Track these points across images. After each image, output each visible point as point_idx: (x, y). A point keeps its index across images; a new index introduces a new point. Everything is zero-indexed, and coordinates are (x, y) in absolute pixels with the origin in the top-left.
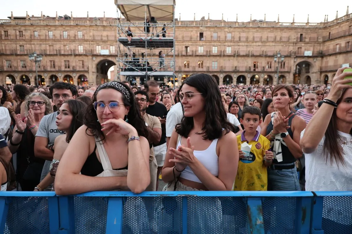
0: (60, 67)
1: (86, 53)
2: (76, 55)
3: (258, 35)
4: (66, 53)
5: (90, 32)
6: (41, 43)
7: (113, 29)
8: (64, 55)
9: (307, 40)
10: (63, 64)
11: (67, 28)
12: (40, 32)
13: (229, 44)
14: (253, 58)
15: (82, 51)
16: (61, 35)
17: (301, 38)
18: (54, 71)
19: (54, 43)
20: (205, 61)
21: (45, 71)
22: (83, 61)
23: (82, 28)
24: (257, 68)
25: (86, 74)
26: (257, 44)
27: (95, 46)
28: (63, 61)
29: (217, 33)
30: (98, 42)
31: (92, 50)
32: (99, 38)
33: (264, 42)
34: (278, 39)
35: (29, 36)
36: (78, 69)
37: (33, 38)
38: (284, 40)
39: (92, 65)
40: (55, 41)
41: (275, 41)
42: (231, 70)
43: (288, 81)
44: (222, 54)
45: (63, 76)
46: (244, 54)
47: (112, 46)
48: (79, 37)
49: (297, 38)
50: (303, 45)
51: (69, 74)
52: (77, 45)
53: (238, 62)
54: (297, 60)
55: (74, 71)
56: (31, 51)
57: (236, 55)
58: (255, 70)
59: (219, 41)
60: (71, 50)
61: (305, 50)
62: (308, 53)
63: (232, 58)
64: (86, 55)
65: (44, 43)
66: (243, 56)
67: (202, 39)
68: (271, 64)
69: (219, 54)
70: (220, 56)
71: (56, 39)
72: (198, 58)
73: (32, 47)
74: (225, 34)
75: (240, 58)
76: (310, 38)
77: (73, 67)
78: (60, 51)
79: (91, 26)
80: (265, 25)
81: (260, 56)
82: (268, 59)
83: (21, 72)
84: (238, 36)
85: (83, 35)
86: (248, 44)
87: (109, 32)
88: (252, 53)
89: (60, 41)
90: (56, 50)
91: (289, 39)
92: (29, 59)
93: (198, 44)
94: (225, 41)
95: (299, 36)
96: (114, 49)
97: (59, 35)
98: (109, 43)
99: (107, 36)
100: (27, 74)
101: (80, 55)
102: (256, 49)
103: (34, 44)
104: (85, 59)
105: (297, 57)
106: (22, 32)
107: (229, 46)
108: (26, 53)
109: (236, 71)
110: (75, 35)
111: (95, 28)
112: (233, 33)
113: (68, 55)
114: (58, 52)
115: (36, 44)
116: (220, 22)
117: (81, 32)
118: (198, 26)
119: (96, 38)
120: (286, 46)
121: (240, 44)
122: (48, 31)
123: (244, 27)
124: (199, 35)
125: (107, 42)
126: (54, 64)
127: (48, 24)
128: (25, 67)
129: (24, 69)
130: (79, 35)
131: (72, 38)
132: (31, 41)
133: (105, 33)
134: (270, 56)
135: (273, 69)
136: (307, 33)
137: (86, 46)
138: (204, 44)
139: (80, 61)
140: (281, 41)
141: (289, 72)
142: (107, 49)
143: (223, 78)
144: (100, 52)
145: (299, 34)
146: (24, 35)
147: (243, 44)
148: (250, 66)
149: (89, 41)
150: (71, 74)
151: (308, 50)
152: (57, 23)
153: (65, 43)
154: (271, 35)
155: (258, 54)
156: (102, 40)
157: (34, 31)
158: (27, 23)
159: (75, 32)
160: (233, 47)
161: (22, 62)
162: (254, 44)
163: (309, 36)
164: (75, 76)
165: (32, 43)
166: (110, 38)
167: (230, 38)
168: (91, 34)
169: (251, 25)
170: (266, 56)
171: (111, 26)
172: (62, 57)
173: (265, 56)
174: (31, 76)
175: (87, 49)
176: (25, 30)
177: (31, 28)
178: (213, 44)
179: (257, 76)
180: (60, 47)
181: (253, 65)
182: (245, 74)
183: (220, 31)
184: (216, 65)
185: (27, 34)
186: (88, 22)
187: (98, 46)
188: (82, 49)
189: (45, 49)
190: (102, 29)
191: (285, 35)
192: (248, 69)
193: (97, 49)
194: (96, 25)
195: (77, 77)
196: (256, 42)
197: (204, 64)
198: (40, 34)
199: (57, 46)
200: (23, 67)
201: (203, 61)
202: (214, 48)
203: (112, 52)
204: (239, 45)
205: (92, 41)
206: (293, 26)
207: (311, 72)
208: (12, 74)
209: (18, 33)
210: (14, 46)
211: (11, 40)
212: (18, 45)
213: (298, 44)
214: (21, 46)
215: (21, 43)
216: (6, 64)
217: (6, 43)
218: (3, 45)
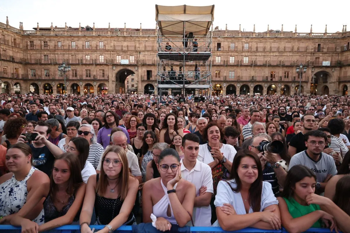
0: (82, 76)
1: (107, 63)
2: (97, 65)
3: (275, 45)
4: (88, 63)
5: (111, 42)
6: (64, 53)
7: (133, 39)
8: (86, 65)
9: (325, 50)
10: (84, 73)
11: (89, 39)
12: (64, 42)
13: (246, 54)
14: (270, 68)
15: (103, 61)
16: (83, 46)
17: (319, 49)
18: (75, 80)
19: (76, 53)
20: (222, 71)
21: (68, 80)
22: (103, 70)
23: (103, 39)
24: (274, 77)
25: (106, 83)
26: (274, 54)
27: (115, 55)
28: (84, 70)
29: (235, 43)
30: (118, 52)
31: (112, 60)
32: (120, 48)
33: (281, 52)
34: (296, 49)
35: (54, 46)
36: (98, 78)
37: (56, 48)
38: (301, 50)
39: (112, 74)
40: (77, 51)
41: (292, 51)
42: (248, 80)
43: (306, 91)
44: (240, 64)
45: (84, 84)
46: (262, 64)
47: (132, 56)
48: (100, 47)
49: (315, 48)
50: (321, 55)
51: (89, 82)
52: (98, 55)
53: (255, 72)
54: (315, 70)
55: (95, 80)
56: (55, 60)
57: (253, 65)
58: (272, 80)
59: (237, 52)
60: (93, 60)
61: (323, 60)
62: (326, 63)
63: (249, 68)
64: (106, 65)
65: (67, 53)
66: (260, 66)
67: (220, 49)
68: (288, 74)
69: (236, 64)
70: (237, 66)
71: (78, 49)
72: (215, 68)
73: (55, 57)
74: (243, 44)
75: (257, 68)
76: (328, 48)
77: (94, 76)
78: (82, 60)
79: (112, 37)
80: (282, 36)
81: (277, 66)
82: (286, 69)
83: (45, 80)
84: (256, 46)
85: (105, 46)
86: (265, 54)
87: (129, 43)
88: (269, 63)
89: (82, 51)
90: (79, 60)
91: (307, 49)
92: (52, 68)
93: (216, 54)
94: (243, 51)
95: (317, 46)
96: (133, 59)
97: (82, 46)
98: (129, 53)
99: (128, 46)
100: (50, 83)
101: (101, 65)
102: (273, 59)
103: (57, 54)
104: (106, 68)
105: (315, 67)
106: (47, 42)
107: (246, 56)
108: (50, 63)
109: (253, 81)
110: (97, 45)
111: (116, 39)
112: (250, 44)
113: (89, 65)
114: (80, 61)
115: (59, 54)
116: (237, 32)
117: (102, 43)
118: (216, 36)
119: (117, 48)
120: (304, 56)
121: (257, 54)
122: (72, 42)
123: (261, 37)
124: (216, 45)
125: (127, 52)
126: (76, 73)
127: (72, 35)
128: (49, 76)
129: (47, 78)
130: (100, 45)
131: (94, 48)
132: (55, 51)
133: (125, 44)
134: (287, 66)
135: (290, 79)
136: (324, 44)
137: (107, 56)
138: (221, 54)
139: (101, 70)
140: (298, 51)
141: (306, 82)
142: (127, 59)
143: (239, 87)
144: (120, 62)
145: (317, 44)
146: (49, 45)
147: (260, 54)
148: (267, 76)
149: (110, 51)
150: (91, 83)
151: (326, 60)
152: (80, 34)
153: (87, 53)
154: (289, 45)
155: (275, 64)
156: (122, 50)
157: (58, 42)
158: (52, 34)
159: (97, 43)
160: (249, 57)
161: (46, 71)
162: (272, 54)
163: (327, 47)
164: (96, 85)
165: (56, 53)
166: (130, 49)
167: (247, 48)
168: (112, 44)
169: (268, 36)
170: (284, 66)
171: (131, 36)
172: (84, 66)
173: (282, 66)
174: (54, 84)
175: (107, 59)
176: (50, 40)
177: (56, 39)
178: (230, 54)
179: (273, 86)
180: (82, 57)
181: (270, 75)
182: (263, 84)
183: (238, 42)
184: (233, 75)
185: (51, 44)
186: (109, 33)
187: (119, 56)
188: (103, 59)
189: (68, 58)
190: (123, 39)
191: (303, 45)
192: (265, 79)
193: (117, 59)
194: (117, 36)
195: (97, 86)
196: (273, 52)
197: (221, 74)
198: (64, 44)
199: (79, 56)
200: (46, 76)
201: (220, 71)
202: (231, 58)
203: (131, 62)
204: (256, 56)
205: (113, 51)
206: (311, 37)
207: (329, 82)
208: (36, 82)
209: (43, 44)
210: (39, 55)
211: (36, 50)
212: (42, 55)
213: (316, 55)
214: (45, 56)
215: (45, 53)
216: (30, 73)
217: (31, 52)
218: (29, 55)
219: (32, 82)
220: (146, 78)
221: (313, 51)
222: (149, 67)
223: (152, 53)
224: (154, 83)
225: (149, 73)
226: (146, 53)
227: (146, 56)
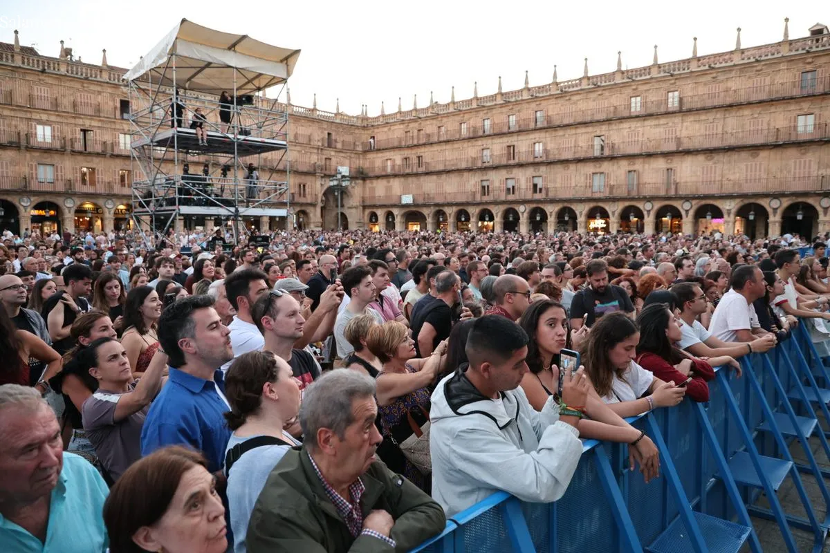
9: (339, 146)
17: (330, 143)
20: (136, 171)
38: (301, 140)
43: (314, 222)
49: (323, 139)
50: (333, 153)
54: (325, 181)
61: (338, 163)
62: (344, 170)
67: (127, 116)
72: (119, 162)
76: (343, 143)
80: (265, 106)
82: (275, 177)
91: (310, 140)
93: (118, 127)
95: (326, 136)
105: (326, 176)
118: (116, 82)
120: (306, 153)
124: (118, 105)
134: (278, 171)
136: (337, 133)
138: (132, 128)
140: (295, 142)
141: (313, 205)
145: (326, 132)
151: (343, 164)
163: (342, 139)
170: (272, 170)
173: (270, 169)
191: (303, 131)
197: (135, 178)
201: (131, 171)
206: (315, 116)
207: (346, 205)
213: (325, 152)
221: (320, 144)
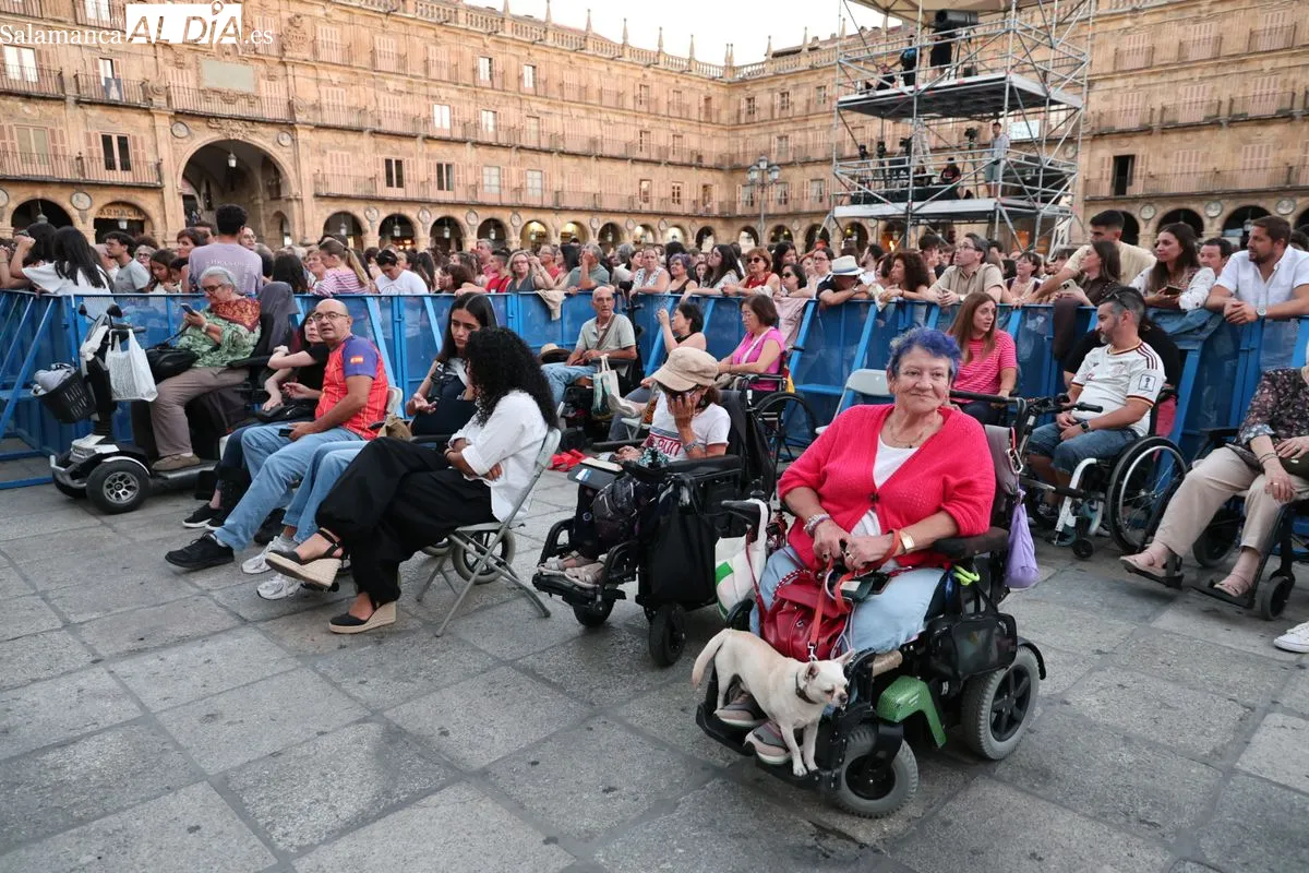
6: (832, 121)
12: (833, 87)
35: (805, 104)
37: (812, 110)
56: (804, 150)
64: (958, 149)
73: (807, 139)
83: (775, 216)
90: (871, 141)
92: (797, 176)
100: (787, 223)
103: (812, 128)
106: (788, 94)
108: (790, 160)
115: (818, 128)
127: (859, 58)
128: (786, 201)
129: (782, 209)
132: (807, 120)
146: (793, 103)
152: (884, 49)
157: (817, 88)
158: (804, 63)
161: (780, 188)
165: (810, 124)
174: (797, 229)
176: (797, 87)
177: (812, 79)
185: (799, 99)
189: (840, 140)
198: (834, 92)
200: (780, 202)
203: (1052, 128)
208: (753, 224)
209: (778, 101)
210: (765, 139)
211: (759, 124)
212: (774, 137)
214: (780, 138)
215: (782, 128)
216: (742, 195)
217: (747, 132)
218: (741, 141)
219: (743, 224)
220: (1106, 189)
222: (1125, 141)
223: (1145, 81)
224: (1138, 206)
225: (1123, 165)
226: (1119, 83)
227: (1117, 97)
